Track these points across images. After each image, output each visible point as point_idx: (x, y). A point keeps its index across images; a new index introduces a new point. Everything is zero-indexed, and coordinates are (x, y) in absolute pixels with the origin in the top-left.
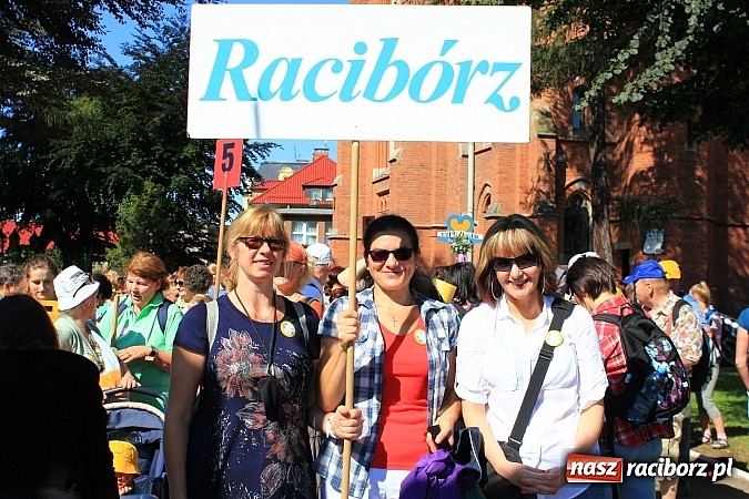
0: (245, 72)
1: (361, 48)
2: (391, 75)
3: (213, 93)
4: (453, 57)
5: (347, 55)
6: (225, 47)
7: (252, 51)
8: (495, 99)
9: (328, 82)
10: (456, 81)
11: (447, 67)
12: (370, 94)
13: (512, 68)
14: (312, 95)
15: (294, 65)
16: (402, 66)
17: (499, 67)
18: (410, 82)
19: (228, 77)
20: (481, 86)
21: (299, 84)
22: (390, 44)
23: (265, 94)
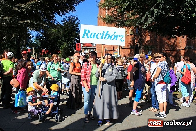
0: (88, 34)
1: (104, 32)
2: (107, 36)
3: (83, 37)
4: (116, 34)
5: (102, 33)
6: (85, 31)
7: (89, 32)
8: (121, 40)
9: (99, 36)
10: (116, 37)
12: (105, 38)
13: (123, 36)
14: (97, 38)
15: (95, 34)
16: (109, 35)
17: (121, 36)
18: (110, 37)
19: (86, 34)
20: (119, 38)
21: (95, 36)
22: (108, 32)
23: (91, 37)
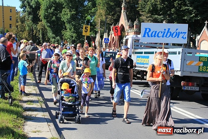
0: (149, 33)
1: (165, 30)
2: (169, 34)
4: (177, 31)
5: (163, 31)
6: (146, 29)
7: (150, 30)
8: (183, 37)
9: (160, 35)
10: (178, 35)
11: (177, 33)
13: (185, 33)
14: (158, 37)
15: (156, 32)
16: (170, 32)
17: (183, 33)
18: (171, 35)
19: (146, 34)
20: (181, 35)
21: (156, 35)
22: (169, 29)
23: (152, 36)
